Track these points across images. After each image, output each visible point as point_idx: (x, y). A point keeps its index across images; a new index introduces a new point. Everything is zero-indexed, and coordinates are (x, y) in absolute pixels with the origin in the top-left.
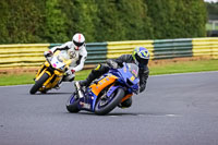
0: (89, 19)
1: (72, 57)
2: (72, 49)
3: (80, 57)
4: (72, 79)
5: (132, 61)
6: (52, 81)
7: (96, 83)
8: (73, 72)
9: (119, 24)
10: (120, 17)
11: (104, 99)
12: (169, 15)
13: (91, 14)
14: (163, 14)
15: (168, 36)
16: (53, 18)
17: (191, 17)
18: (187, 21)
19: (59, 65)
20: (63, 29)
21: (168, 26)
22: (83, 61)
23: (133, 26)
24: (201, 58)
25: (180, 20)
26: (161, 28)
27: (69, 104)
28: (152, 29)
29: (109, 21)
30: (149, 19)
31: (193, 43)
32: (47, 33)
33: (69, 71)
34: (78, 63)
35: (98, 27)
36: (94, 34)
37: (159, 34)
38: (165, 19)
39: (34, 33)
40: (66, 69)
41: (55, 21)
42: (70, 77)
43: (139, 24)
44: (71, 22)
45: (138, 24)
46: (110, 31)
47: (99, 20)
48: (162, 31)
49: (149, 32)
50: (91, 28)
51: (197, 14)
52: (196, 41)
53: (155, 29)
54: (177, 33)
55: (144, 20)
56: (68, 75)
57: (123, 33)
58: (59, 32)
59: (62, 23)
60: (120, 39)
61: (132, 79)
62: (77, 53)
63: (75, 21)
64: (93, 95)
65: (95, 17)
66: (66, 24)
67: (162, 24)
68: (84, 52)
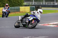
9: (0, 3)
10: (1, 1)
12: (14, 1)
15: (13, 6)
17: (19, 1)
21: (13, 3)
24: (22, 12)
25: (16, 2)
26: (12, 4)
30: (8, 2)
31: (20, 8)
37: (11, 6)
48: (12, 5)
53: (10, 4)
54: (16, 5)
57: (1, 5)
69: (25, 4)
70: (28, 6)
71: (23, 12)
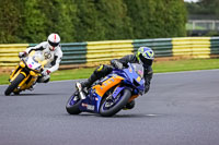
0: (68, 19)
1: (47, 57)
2: (47, 50)
3: (56, 57)
4: (48, 80)
5: (136, 61)
6: (27, 82)
7: (101, 84)
8: (48, 72)
9: (99, 24)
10: (99, 18)
11: (109, 101)
12: (149, 14)
13: (71, 14)
14: (143, 14)
15: (148, 37)
16: (32, 18)
17: (171, 17)
18: (167, 21)
19: (35, 66)
20: (42, 29)
21: (147, 26)
22: (58, 61)
23: (113, 26)
24: (181, 57)
25: (160, 20)
26: (141, 28)
27: (69, 106)
28: (131, 29)
29: (88, 21)
30: (129, 18)
31: (173, 43)
32: (27, 33)
33: (44, 72)
34: (53, 63)
35: (77, 27)
36: (73, 34)
37: (139, 34)
38: (145, 19)
39: (13, 34)
40: (42, 70)
41: (35, 21)
42: (45, 78)
43: (119, 24)
44: (50, 22)
45: (117, 24)
46: (89, 31)
47: (78, 20)
48: (142, 31)
49: (128, 32)
50: (70, 28)
51: (177, 13)
52: (176, 41)
53: (135, 29)
54: (157, 32)
55: (124, 20)
56: (43, 75)
57: (103, 33)
58: (38, 32)
59: (41, 23)
60: (100, 39)
61: (138, 80)
62: (52, 53)
63: (54, 21)
64: (97, 96)
65: (75, 17)
66: (45, 24)
67: (142, 24)
68: (59, 52)
69: (192, 26)
70: (204, 34)
71: (185, 59)
